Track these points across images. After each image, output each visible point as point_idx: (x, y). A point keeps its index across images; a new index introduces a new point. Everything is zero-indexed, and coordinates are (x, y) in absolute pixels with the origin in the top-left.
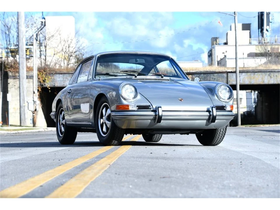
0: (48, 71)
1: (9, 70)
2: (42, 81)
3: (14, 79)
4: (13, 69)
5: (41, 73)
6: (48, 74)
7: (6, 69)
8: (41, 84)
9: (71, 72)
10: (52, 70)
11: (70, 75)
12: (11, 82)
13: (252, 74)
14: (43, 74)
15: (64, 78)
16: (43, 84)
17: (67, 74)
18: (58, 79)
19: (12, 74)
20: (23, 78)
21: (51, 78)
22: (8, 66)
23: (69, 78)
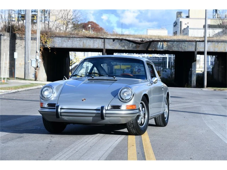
0: (50, 34)
1: (17, 32)
2: (44, 43)
3: (21, 40)
4: (20, 31)
5: (43, 35)
6: (50, 36)
7: (15, 32)
8: (43, 45)
9: (68, 36)
10: (52, 34)
11: (68, 38)
12: (19, 43)
13: (216, 44)
14: (45, 37)
15: (62, 41)
16: (45, 45)
17: (65, 37)
18: (57, 41)
19: (19, 36)
20: (28, 40)
21: (52, 41)
22: (16, 29)
23: (66, 41)
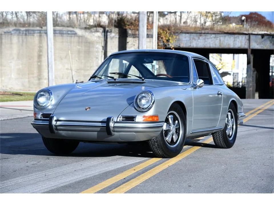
0: (173, 29)
1: (129, 27)
2: (165, 41)
3: (134, 37)
4: (133, 26)
5: (164, 31)
6: (173, 32)
7: (126, 27)
8: (164, 44)
9: (199, 32)
10: (177, 29)
11: (198, 35)
12: (130, 41)
14: (166, 33)
15: (190, 38)
16: (167, 44)
17: (194, 33)
18: (184, 39)
19: (132, 32)
20: (143, 37)
21: (176, 38)
22: (128, 23)
23: (196, 38)
